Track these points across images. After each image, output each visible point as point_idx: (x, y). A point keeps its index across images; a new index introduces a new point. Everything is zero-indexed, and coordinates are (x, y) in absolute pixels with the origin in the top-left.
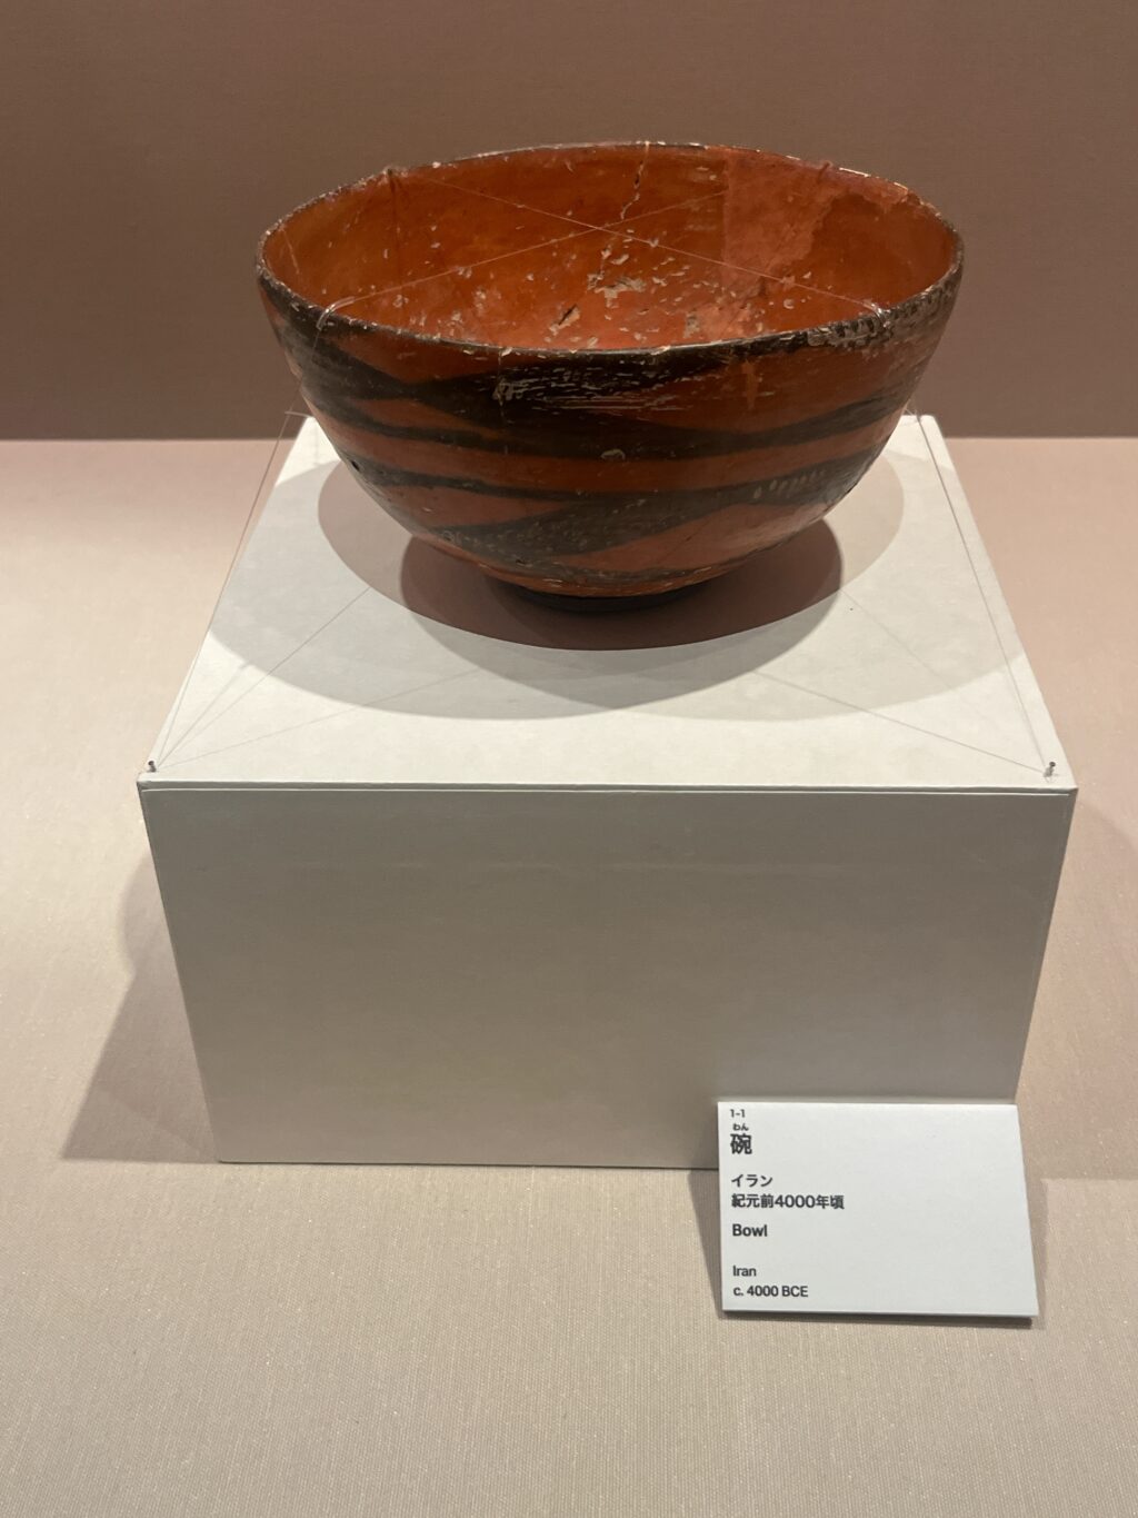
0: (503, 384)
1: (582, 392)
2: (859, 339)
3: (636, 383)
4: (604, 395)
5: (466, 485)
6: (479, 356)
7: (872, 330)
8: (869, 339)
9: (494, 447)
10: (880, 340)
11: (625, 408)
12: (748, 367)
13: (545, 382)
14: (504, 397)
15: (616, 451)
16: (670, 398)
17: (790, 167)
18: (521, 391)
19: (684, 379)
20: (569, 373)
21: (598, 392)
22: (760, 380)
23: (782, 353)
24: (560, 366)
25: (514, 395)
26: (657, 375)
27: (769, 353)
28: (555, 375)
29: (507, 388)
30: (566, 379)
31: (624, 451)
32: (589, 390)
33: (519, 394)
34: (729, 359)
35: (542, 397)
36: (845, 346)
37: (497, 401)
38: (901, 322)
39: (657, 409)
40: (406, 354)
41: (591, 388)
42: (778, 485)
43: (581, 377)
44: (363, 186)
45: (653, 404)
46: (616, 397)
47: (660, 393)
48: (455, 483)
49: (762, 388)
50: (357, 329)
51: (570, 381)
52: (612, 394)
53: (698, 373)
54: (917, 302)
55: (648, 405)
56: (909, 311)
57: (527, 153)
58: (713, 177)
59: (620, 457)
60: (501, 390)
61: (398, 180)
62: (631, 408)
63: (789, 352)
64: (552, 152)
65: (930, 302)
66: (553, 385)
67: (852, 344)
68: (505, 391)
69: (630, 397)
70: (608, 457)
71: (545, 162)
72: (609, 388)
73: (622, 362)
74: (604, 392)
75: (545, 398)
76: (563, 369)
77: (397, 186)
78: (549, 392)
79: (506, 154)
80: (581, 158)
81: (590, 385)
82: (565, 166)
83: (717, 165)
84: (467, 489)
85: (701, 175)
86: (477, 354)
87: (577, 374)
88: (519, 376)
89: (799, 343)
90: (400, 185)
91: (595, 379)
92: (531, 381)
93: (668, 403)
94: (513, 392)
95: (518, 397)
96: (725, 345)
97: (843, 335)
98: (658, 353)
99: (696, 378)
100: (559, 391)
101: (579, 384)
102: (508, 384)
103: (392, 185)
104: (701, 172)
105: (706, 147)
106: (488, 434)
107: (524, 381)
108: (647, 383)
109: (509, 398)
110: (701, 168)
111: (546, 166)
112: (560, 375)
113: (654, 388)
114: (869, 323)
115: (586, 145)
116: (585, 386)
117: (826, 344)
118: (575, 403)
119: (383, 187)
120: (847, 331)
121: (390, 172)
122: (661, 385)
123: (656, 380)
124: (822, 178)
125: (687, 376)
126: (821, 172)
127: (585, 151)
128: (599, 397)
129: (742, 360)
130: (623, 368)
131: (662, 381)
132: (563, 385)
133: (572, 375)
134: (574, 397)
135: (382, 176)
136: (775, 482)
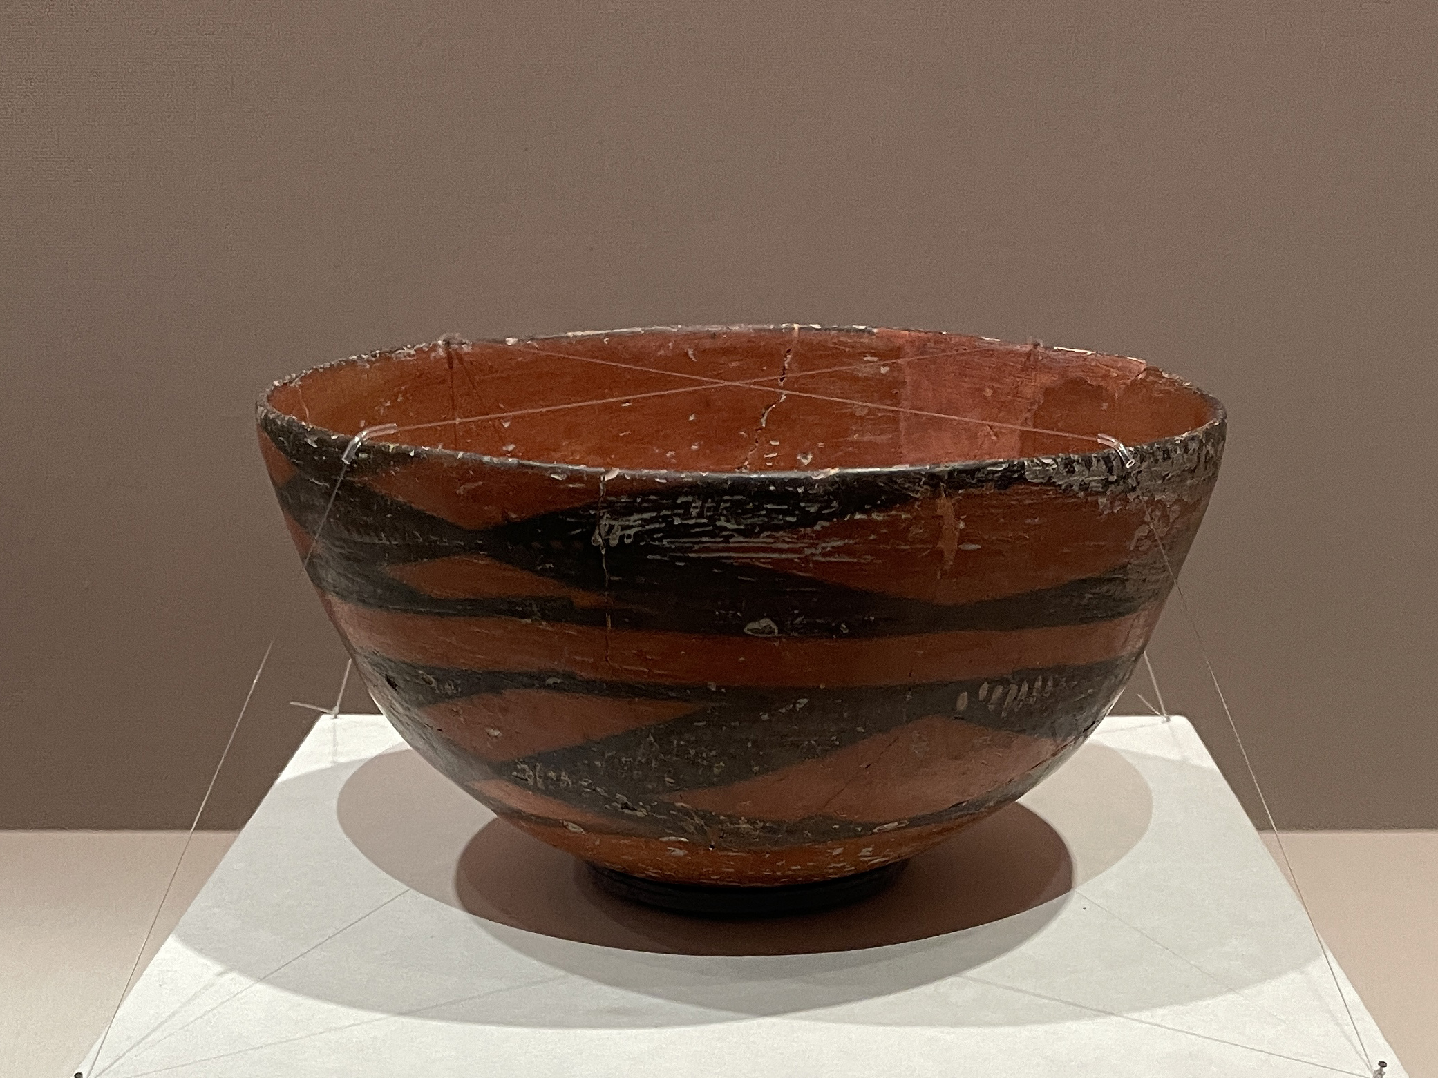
0: (605, 522)
1: (716, 532)
2: (1094, 482)
3: (793, 519)
4: (746, 537)
5: (550, 681)
6: (574, 481)
7: (1110, 471)
8: (1107, 483)
9: (593, 618)
10: (1120, 488)
11: (775, 555)
12: (945, 505)
13: (666, 516)
14: (606, 541)
15: (765, 622)
16: (839, 543)
17: (989, 353)
18: (631, 532)
19: (858, 516)
20: (699, 503)
21: (739, 531)
22: (962, 525)
23: (989, 489)
24: (686, 494)
25: (622, 537)
26: (821, 509)
27: (972, 486)
28: (679, 506)
29: (611, 527)
30: (694, 512)
31: (776, 623)
32: (726, 529)
33: (629, 536)
34: (921, 492)
35: (660, 539)
36: (1075, 488)
37: (597, 548)
38: (1149, 467)
39: (822, 560)
40: (470, 486)
41: (729, 526)
42: (990, 691)
43: (716, 508)
44: (409, 355)
45: (816, 553)
46: (763, 540)
47: (822, 536)
48: (536, 680)
49: (964, 537)
50: (401, 457)
51: (700, 515)
52: (758, 535)
53: (879, 509)
54: (1170, 447)
55: (808, 552)
56: (1160, 455)
57: (634, 336)
58: (884, 370)
59: (772, 632)
60: (604, 530)
61: (457, 354)
62: (784, 556)
63: (999, 487)
64: (666, 337)
65: (1186, 451)
66: (677, 521)
67: (1084, 487)
68: (608, 533)
69: (785, 540)
70: (755, 631)
71: (660, 347)
72: (754, 526)
73: (772, 488)
74: (748, 532)
75: (665, 542)
76: (690, 499)
77: (456, 361)
78: (672, 532)
79: (607, 335)
80: (708, 344)
81: (728, 521)
82: (687, 353)
83: (890, 353)
84: (555, 687)
85: (869, 367)
86: (569, 480)
87: (709, 505)
88: (629, 510)
89: (1012, 478)
90: (461, 360)
91: (736, 511)
92: (647, 516)
93: (837, 551)
94: (619, 533)
95: (627, 541)
96: (914, 472)
97: (1072, 472)
98: (822, 476)
99: (874, 516)
100: (685, 531)
101: (712, 520)
102: (613, 523)
103: (450, 358)
104: (868, 362)
105: (875, 331)
106: (584, 599)
107: (636, 517)
108: (808, 520)
109: (614, 543)
110: (868, 358)
111: (661, 352)
112: (686, 506)
113: (817, 527)
114: (1107, 460)
115: (714, 328)
116: (722, 523)
117: (1049, 483)
118: (706, 548)
119: (437, 360)
120: (1077, 468)
121: (448, 343)
122: (826, 524)
123: (819, 516)
124: (1030, 363)
125: (864, 512)
126: (1029, 355)
127: (714, 336)
128: (742, 539)
129: (936, 495)
130: (772, 497)
131: (828, 518)
132: (691, 522)
133: (702, 507)
134: (705, 539)
135: (436, 346)
136: (986, 685)
